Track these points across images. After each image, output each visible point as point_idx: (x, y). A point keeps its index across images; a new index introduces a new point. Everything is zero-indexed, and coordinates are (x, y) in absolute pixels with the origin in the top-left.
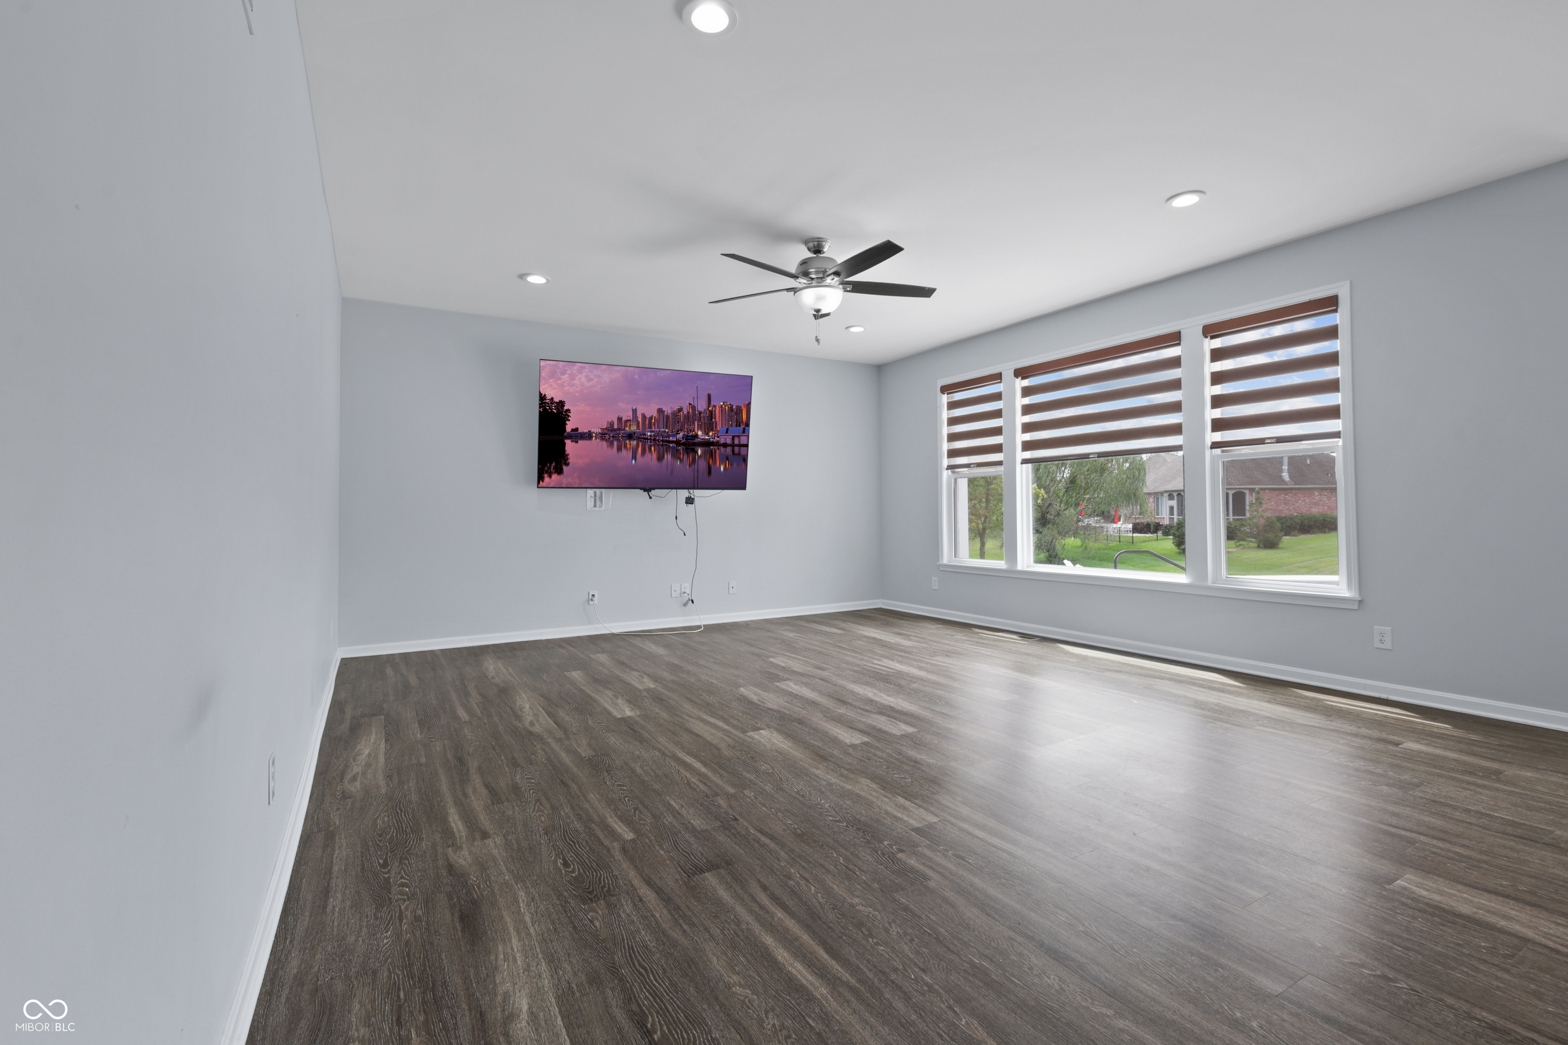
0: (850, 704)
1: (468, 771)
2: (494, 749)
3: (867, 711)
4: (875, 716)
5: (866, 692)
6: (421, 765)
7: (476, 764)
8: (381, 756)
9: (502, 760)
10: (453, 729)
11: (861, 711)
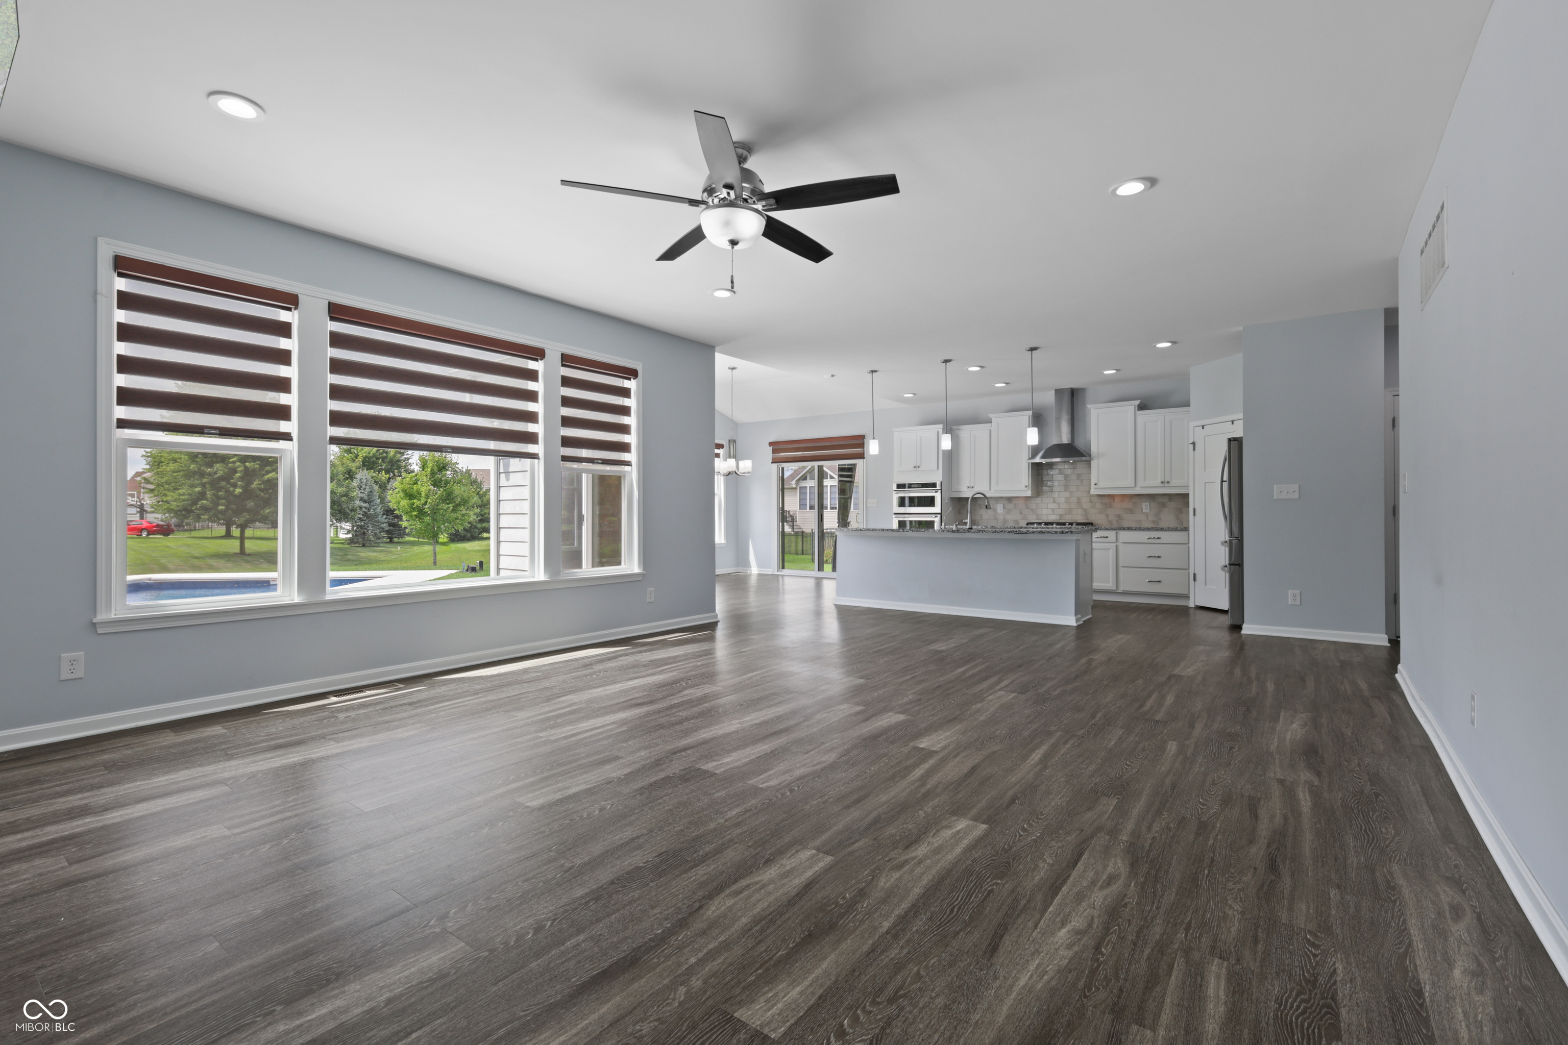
1: (1269, 845)
2: (1213, 860)
6: (1339, 886)
7: (1254, 849)
8: (1421, 947)
9: (1215, 839)
10: (1260, 947)
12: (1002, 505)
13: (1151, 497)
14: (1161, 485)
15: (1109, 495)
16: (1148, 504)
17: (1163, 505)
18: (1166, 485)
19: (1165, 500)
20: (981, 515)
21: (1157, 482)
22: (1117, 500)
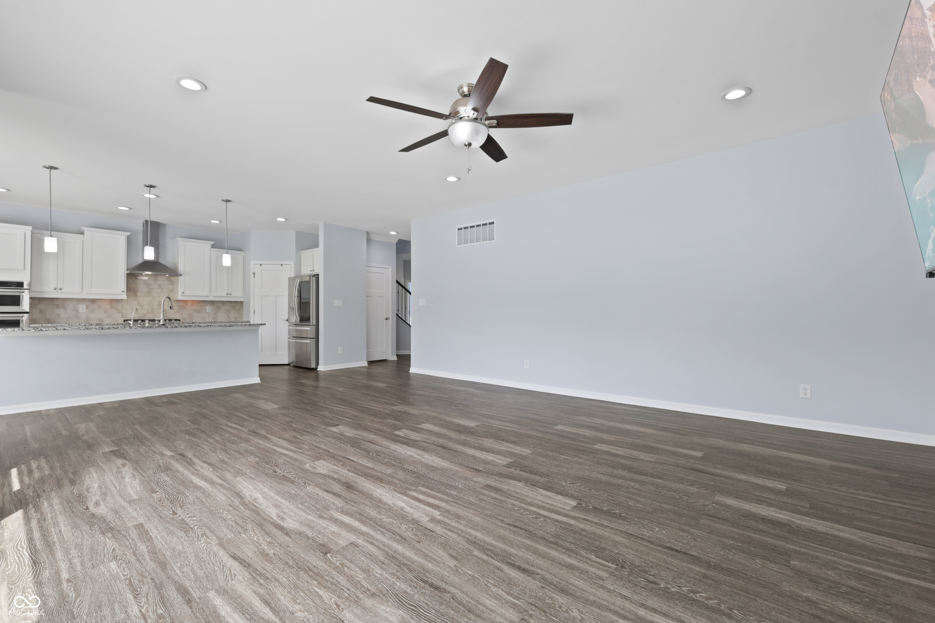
0: (438, 446)
3: (424, 442)
4: (419, 439)
5: (431, 458)
11: (428, 441)
12: (85, 306)
13: (212, 303)
14: (227, 296)
15: (183, 300)
16: (210, 307)
17: (218, 308)
18: (229, 296)
19: (220, 305)
20: (59, 315)
21: (224, 294)
22: (189, 304)
